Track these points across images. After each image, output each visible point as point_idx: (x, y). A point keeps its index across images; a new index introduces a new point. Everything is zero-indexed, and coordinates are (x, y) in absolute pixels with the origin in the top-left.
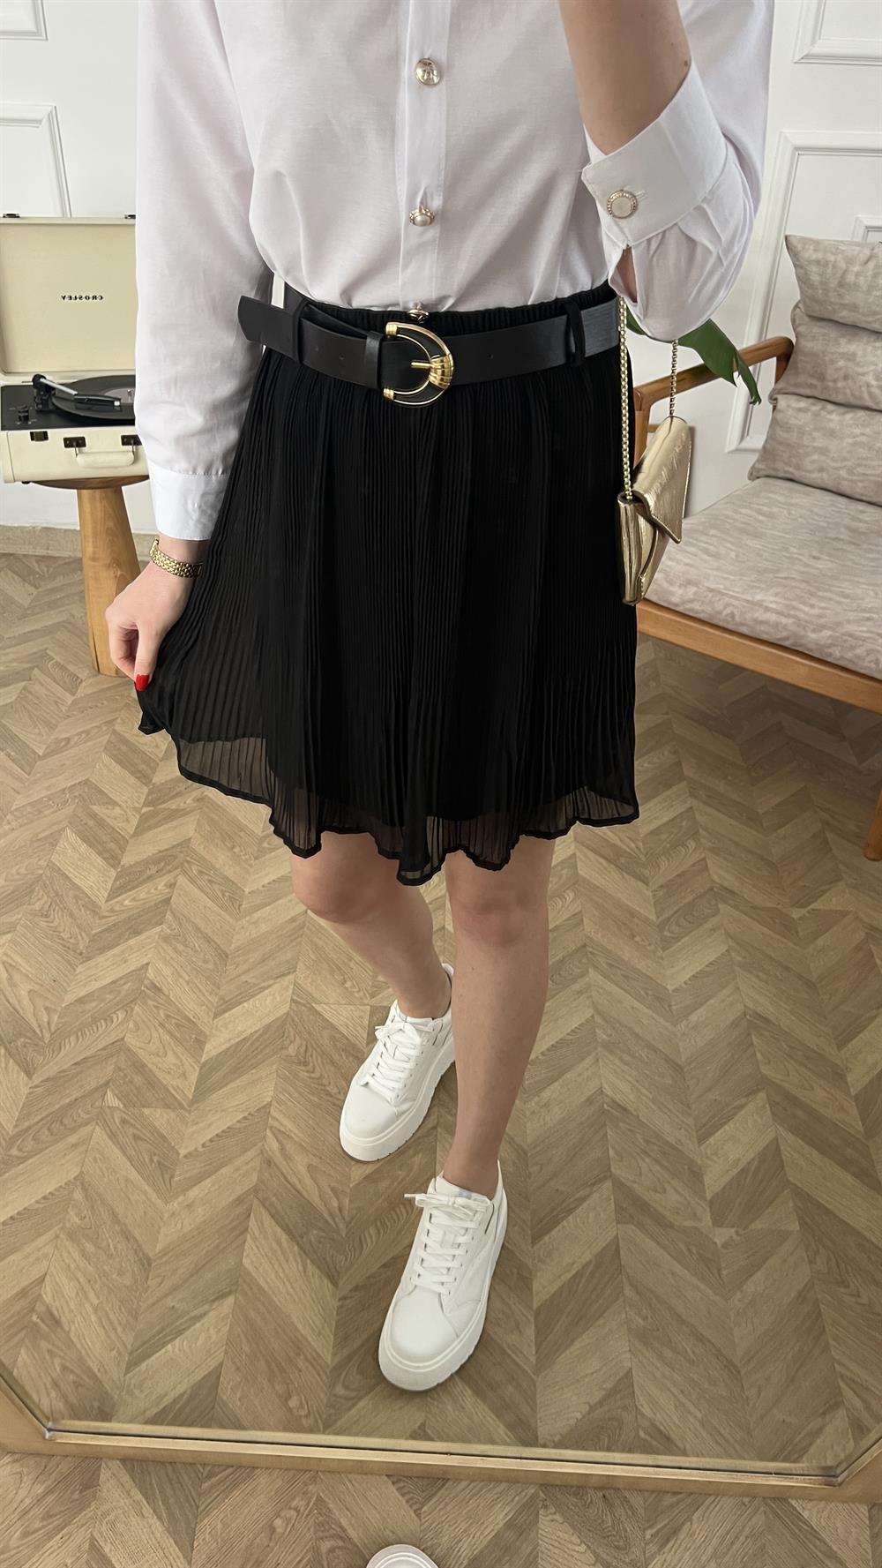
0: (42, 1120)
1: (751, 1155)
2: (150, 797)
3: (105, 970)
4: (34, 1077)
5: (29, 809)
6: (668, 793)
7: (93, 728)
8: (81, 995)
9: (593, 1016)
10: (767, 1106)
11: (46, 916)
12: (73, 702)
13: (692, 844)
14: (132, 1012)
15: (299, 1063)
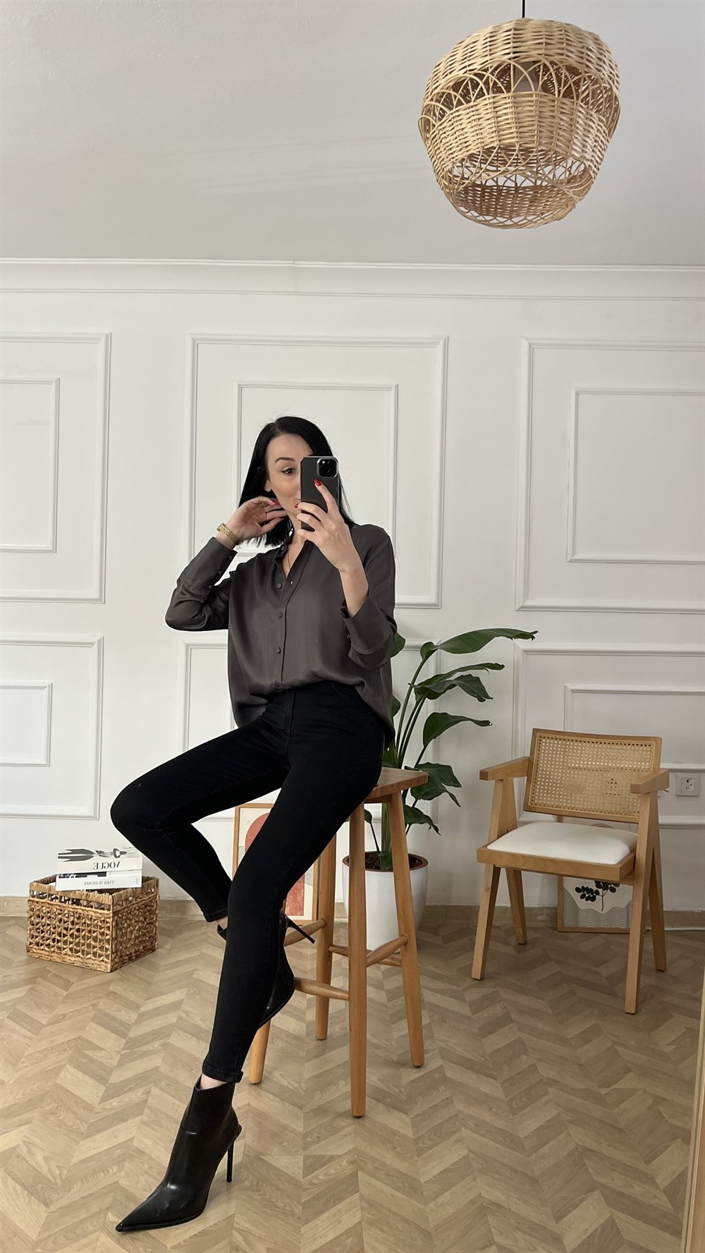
0: (60, 1230)
1: (595, 1226)
2: (127, 1045)
3: (101, 1143)
4: (51, 1207)
5: (38, 1055)
6: (503, 1030)
7: (82, 1008)
8: (85, 1157)
9: (468, 1154)
10: (602, 1198)
11: (54, 1114)
12: (67, 995)
13: (524, 1057)
14: (124, 1164)
15: (254, 1191)
